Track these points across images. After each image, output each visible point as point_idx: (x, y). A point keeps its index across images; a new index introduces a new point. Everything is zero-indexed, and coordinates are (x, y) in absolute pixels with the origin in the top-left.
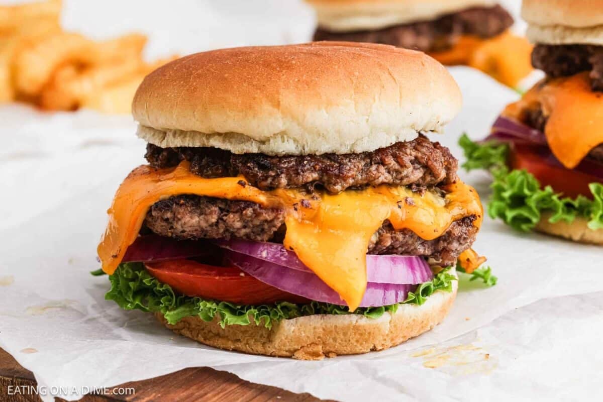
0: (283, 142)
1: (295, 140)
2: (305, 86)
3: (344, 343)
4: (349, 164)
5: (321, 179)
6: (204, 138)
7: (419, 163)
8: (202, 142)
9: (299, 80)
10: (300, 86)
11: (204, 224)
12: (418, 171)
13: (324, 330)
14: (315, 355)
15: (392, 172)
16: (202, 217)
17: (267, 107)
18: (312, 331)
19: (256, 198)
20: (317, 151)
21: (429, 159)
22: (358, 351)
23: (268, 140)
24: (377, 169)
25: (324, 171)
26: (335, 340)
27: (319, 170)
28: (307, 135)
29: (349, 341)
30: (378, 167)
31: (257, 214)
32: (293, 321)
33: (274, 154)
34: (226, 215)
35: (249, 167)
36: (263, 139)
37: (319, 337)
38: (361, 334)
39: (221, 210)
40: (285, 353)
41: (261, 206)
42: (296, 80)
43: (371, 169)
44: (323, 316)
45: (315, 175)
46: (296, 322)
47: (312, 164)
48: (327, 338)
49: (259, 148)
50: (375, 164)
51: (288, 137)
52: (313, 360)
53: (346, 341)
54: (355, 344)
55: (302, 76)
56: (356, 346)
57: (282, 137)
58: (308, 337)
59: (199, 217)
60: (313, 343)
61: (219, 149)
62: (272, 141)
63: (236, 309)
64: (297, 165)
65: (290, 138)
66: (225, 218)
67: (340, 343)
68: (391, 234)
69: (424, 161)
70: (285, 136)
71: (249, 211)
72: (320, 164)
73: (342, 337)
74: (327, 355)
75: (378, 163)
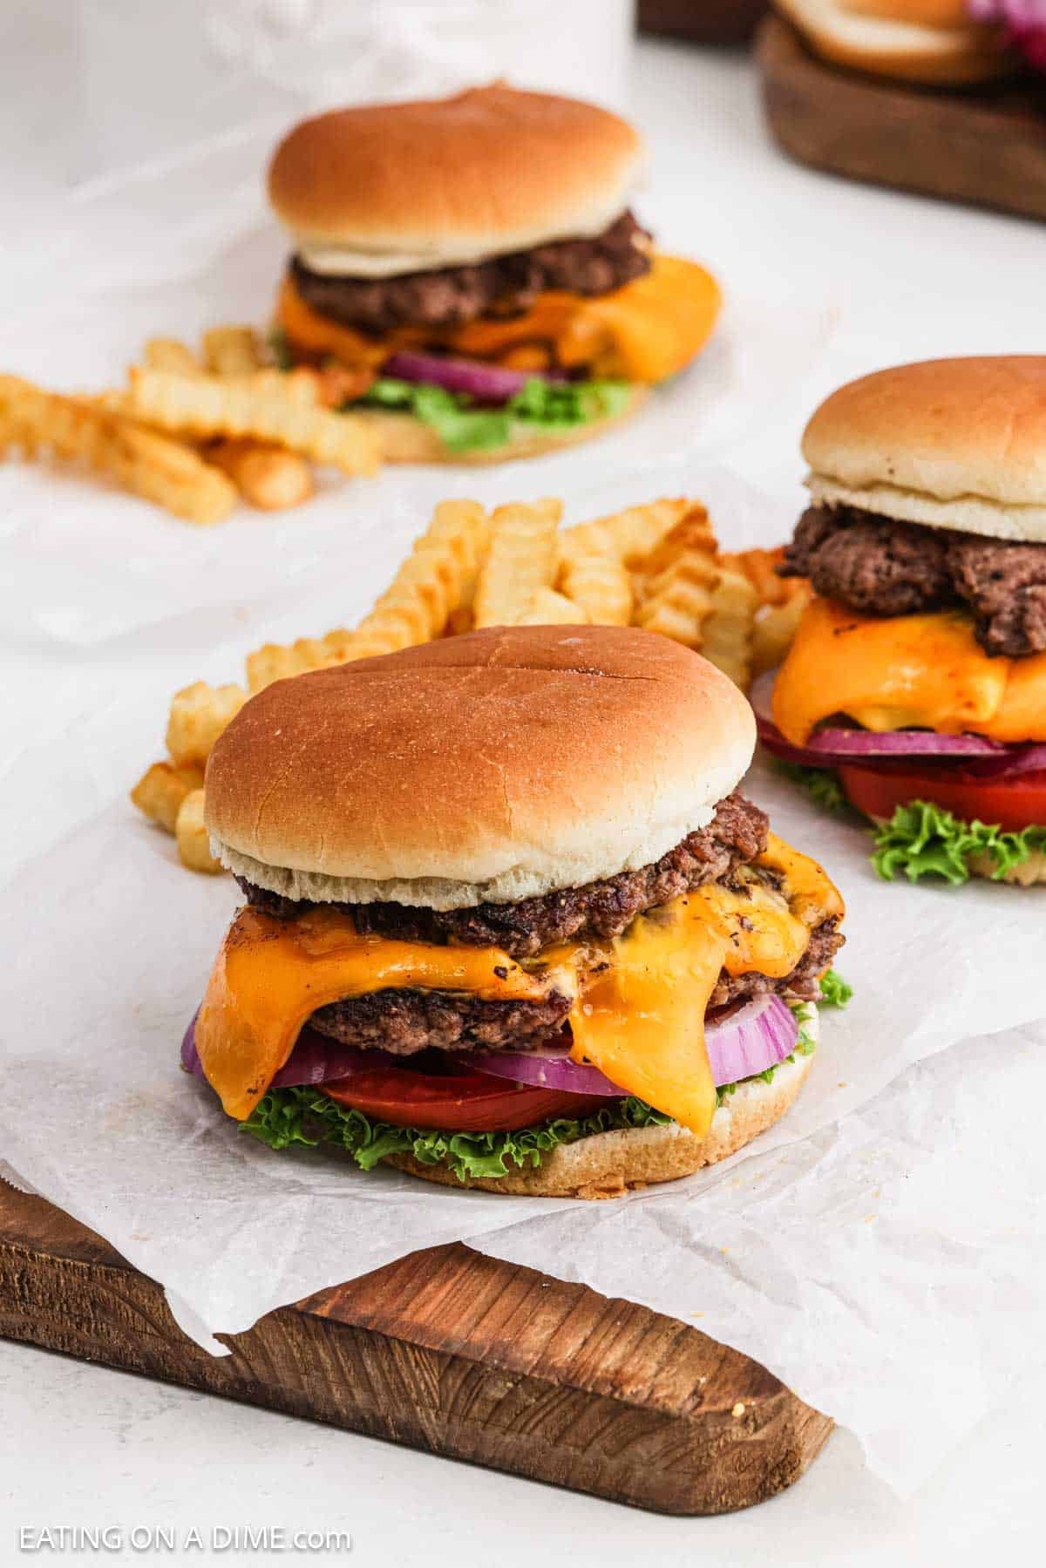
0: (518, 880)
1: (537, 874)
2: (545, 789)
3: (660, 1168)
4: (627, 882)
5: (589, 921)
6: (377, 889)
7: (722, 844)
8: (375, 896)
9: (532, 781)
10: (536, 790)
11: (437, 1042)
12: (722, 857)
13: (627, 1153)
14: (613, 1190)
15: (687, 875)
16: (433, 1032)
17: (486, 835)
18: (609, 1158)
19: (527, 993)
20: (575, 883)
21: (736, 836)
22: (681, 1174)
23: (493, 881)
24: (670, 880)
25: (594, 908)
26: (645, 1165)
27: (586, 909)
28: (555, 863)
29: (668, 1162)
30: (671, 875)
31: (527, 1019)
32: (576, 1146)
33: (505, 902)
34: (475, 1027)
35: (472, 929)
36: (484, 880)
37: (620, 1165)
38: (687, 1150)
39: (465, 1017)
40: (563, 1193)
41: (531, 1003)
42: (527, 780)
43: (660, 882)
44: (624, 1132)
45: (582, 919)
46: (582, 1149)
47: (573, 902)
48: (631, 1164)
49: (479, 896)
50: (664, 870)
51: (525, 872)
52: (611, 1198)
53: (662, 1164)
54: (678, 1165)
55: (535, 771)
56: (679, 1168)
57: (516, 873)
58: (602, 1168)
59: (428, 1032)
60: (609, 1174)
61: (411, 908)
62: (499, 882)
63: (478, 1141)
64: (550, 909)
65: (529, 872)
66: (474, 1031)
67: (654, 1169)
68: (728, 985)
69: (730, 841)
70: (521, 872)
71: (516, 1017)
72: (585, 898)
73: (656, 1159)
74: (630, 1186)
75: (669, 868)
